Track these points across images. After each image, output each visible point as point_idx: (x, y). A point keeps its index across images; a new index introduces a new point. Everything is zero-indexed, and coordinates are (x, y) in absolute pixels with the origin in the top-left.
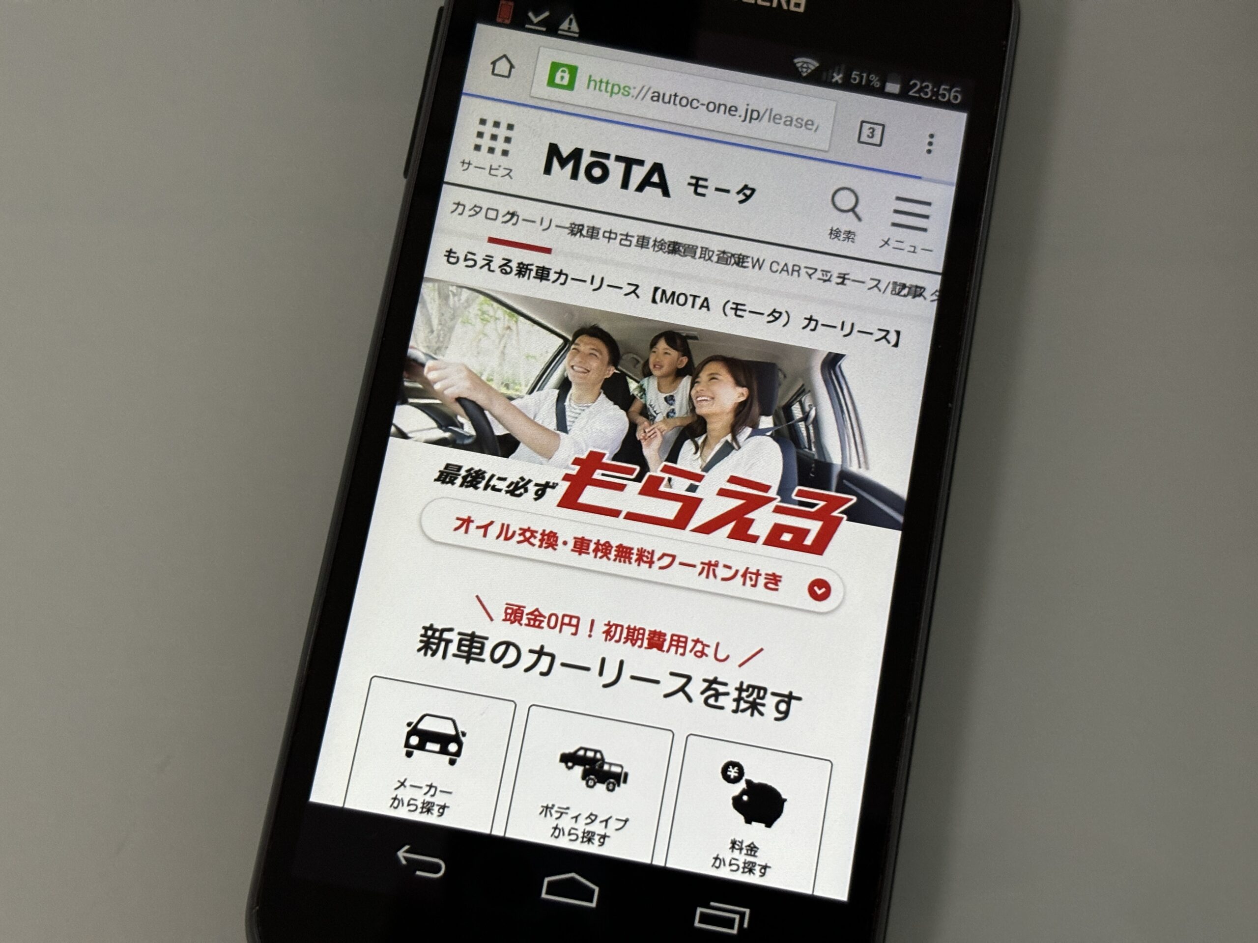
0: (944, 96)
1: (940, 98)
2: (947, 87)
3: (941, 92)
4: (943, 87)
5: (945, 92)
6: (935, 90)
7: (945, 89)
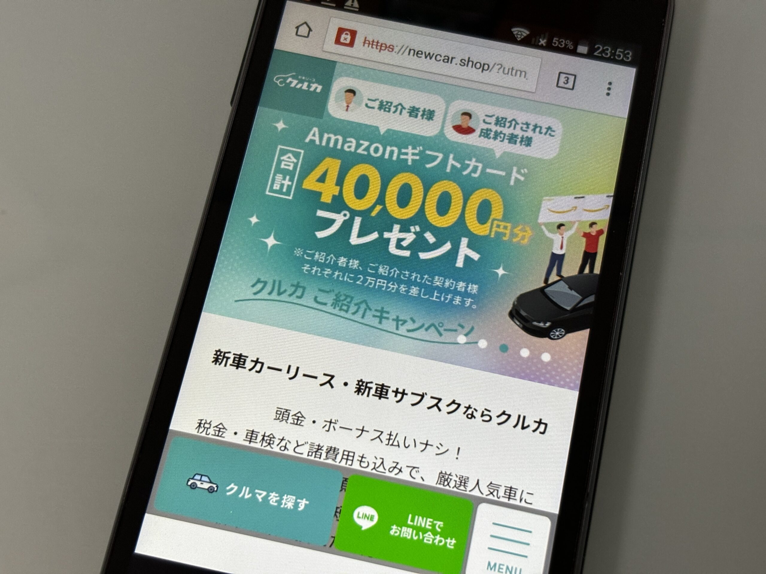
0: (619, 56)
1: (616, 57)
2: (622, 50)
3: (617, 53)
4: (618, 50)
5: (621, 54)
6: (613, 52)
7: (620, 52)
